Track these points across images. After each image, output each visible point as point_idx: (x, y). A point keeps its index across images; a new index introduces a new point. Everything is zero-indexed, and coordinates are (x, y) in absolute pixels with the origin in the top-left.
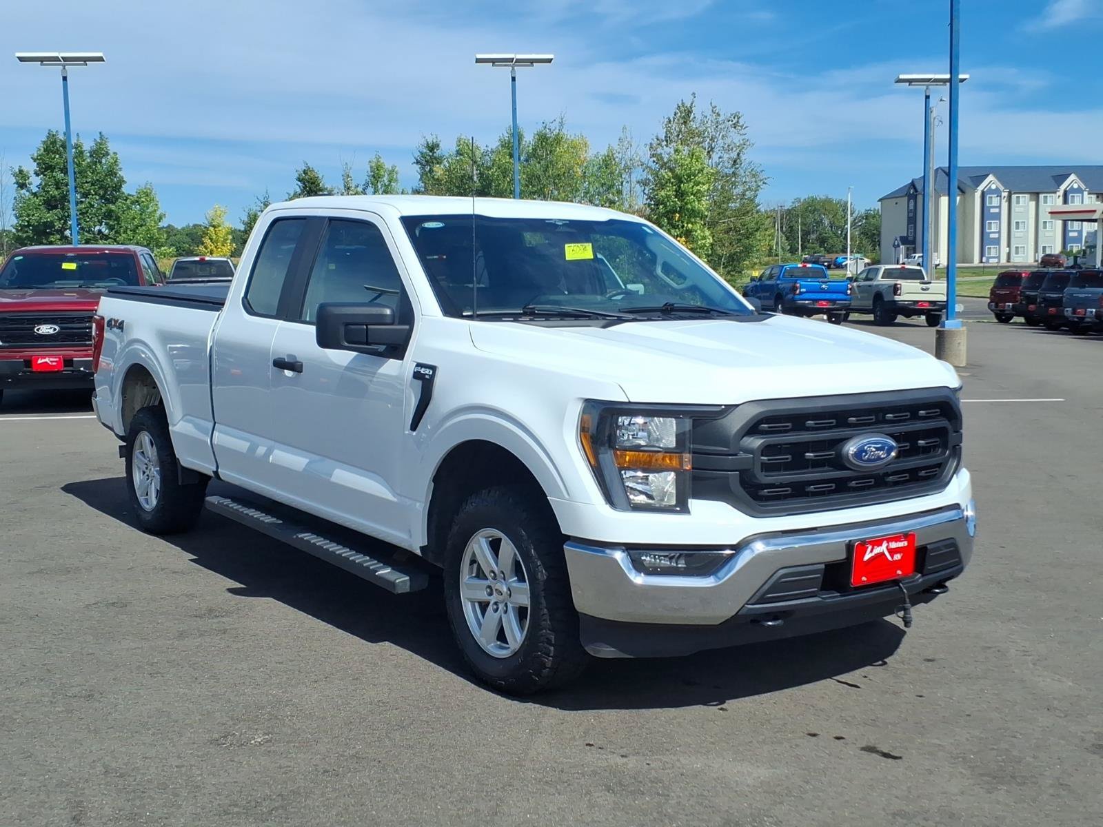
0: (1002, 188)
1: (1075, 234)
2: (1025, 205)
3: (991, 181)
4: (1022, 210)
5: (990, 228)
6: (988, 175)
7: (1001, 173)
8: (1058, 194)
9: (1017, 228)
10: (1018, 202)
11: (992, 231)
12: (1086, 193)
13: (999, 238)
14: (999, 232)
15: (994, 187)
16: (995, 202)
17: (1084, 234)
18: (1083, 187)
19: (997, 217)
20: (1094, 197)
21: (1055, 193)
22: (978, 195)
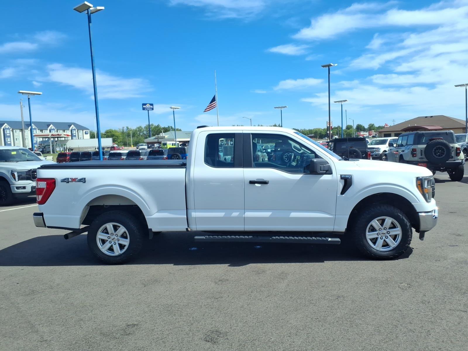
0: (10, 128)
1: (35, 142)
2: (18, 134)
3: (6, 125)
4: (17, 135)
5: (7, 140)
6: (4, 124)
7: (9, 123)
8: (28, 130)
9: (17, 140)
10: (16, 132)
11: (8, 141)
12: (37, 130)
13: (11, 143)
14: (11, 141)
15: (7, 127)
16: (8, 132)
17: (38, 142)
18: (36, 128)
19: (10, 137)
20: (39, 131)
21: (28, 129)
22: (2, 130)
